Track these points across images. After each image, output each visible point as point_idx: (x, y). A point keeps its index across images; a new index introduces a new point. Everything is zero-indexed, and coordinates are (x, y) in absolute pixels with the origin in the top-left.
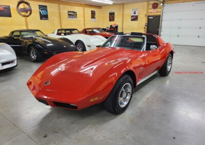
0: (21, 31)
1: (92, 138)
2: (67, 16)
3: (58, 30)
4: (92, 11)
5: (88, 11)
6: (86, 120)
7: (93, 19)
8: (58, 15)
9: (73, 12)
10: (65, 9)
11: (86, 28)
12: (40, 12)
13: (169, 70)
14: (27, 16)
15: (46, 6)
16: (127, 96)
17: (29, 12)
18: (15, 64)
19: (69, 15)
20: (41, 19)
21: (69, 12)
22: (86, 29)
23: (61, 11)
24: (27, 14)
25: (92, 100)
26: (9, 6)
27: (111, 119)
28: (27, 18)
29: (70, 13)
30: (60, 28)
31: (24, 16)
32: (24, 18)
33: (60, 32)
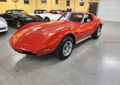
0: (12, 11)
1: (45, 73)
2: (41, 2)
3: (35, 11)
6: (43, 63)
7: (57, 5)
11: (52, 10)
13: (98, 35)
14: (16, 2)
16: (69, 50)
18: (6, 30)
20: (25, 3)
22: (52, 11)
25: (45, 51)
27: (59, 63)
28: (17, 3)
29: (42, 0)
30: (36, 9)
32: (14, 3)
33: (36, 12)
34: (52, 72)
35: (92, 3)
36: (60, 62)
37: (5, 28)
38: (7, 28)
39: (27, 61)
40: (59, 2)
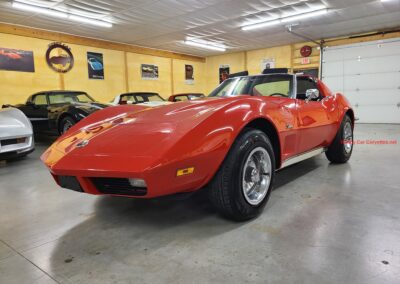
0: (48, 94)
1: (180, 264)
2: (139, 72)
3: (122, 96)
4: (186, 66)
5: (180, 65)
7: (189, 81)
8: (122, 70)
9: (152, 67)
10: (136, 61)
11: (176, 93)
12: (89, 65)
14: (65, 72)
15: (101, 55)
17: (68, 65)
19: (143, 71)
20: (90, 77)
21: (143, 66)
22: (175, 96)
23: (129, 64)
24: (64, 68)
25: (180, 173)
26: (32, 53)
28: (65, 75)
29: (145, 69)
30: (124, 92)
31: (59, 71)
32: (58, 75)
33: (124, 99)
34: (210, 261)
35: (300, 71)
36: (233, 229)
37: (23, 140)
38: (31, 138)
39: (105, 228)
40: (195, 74)
